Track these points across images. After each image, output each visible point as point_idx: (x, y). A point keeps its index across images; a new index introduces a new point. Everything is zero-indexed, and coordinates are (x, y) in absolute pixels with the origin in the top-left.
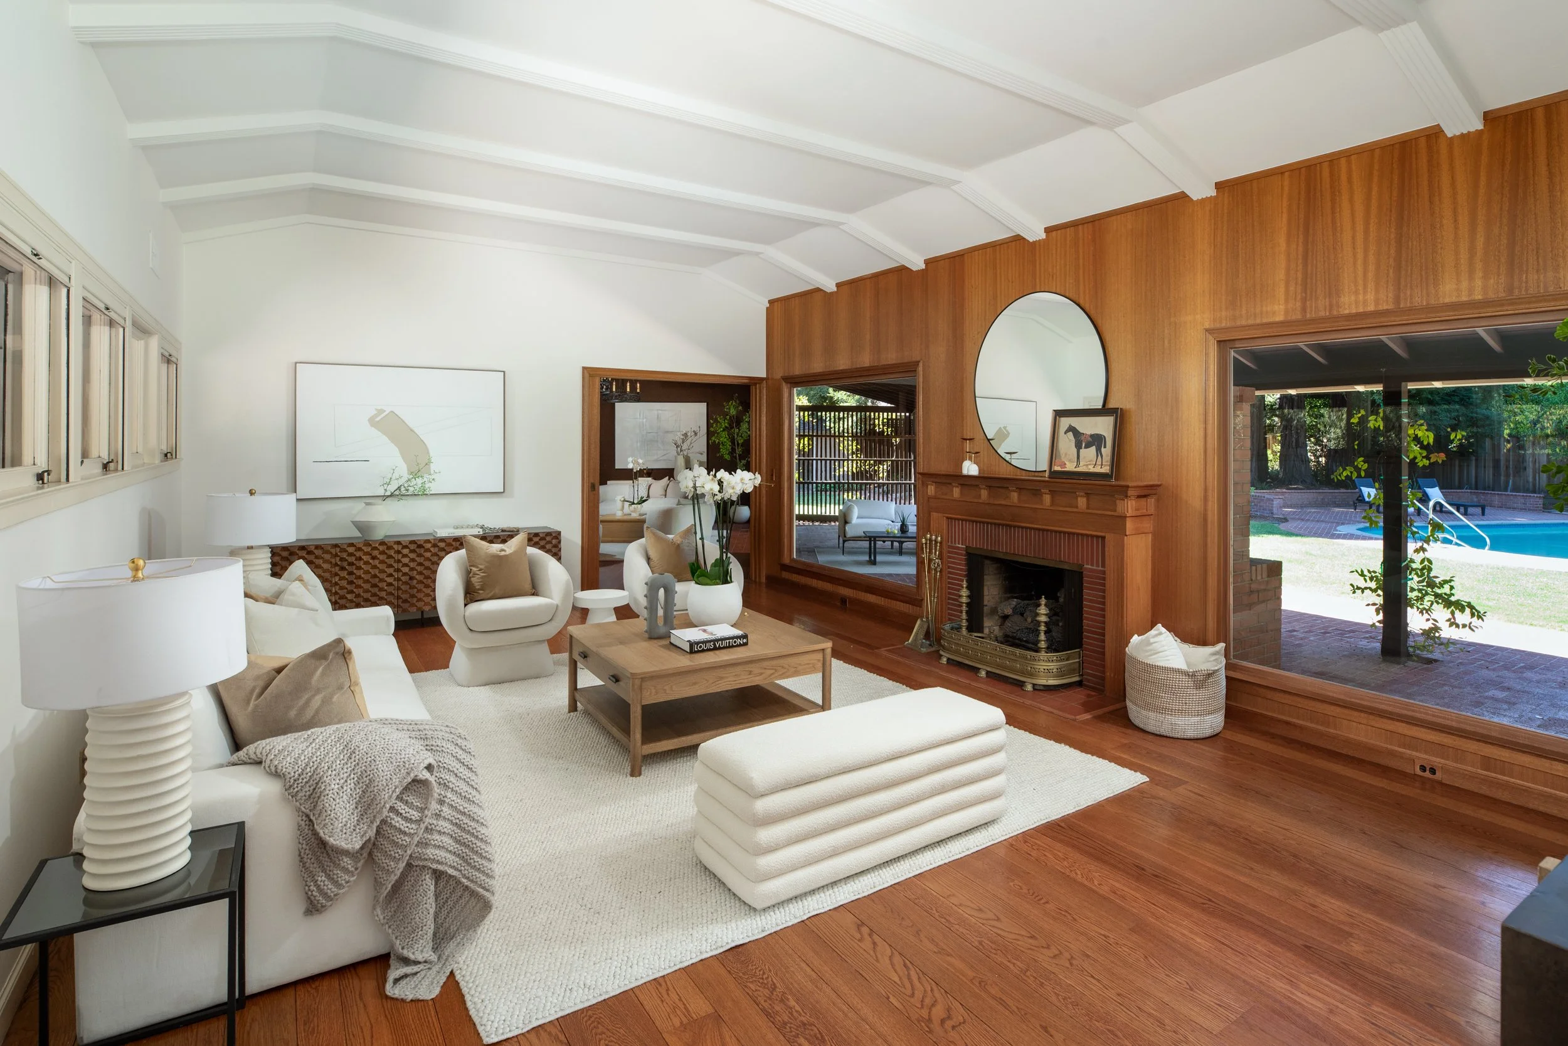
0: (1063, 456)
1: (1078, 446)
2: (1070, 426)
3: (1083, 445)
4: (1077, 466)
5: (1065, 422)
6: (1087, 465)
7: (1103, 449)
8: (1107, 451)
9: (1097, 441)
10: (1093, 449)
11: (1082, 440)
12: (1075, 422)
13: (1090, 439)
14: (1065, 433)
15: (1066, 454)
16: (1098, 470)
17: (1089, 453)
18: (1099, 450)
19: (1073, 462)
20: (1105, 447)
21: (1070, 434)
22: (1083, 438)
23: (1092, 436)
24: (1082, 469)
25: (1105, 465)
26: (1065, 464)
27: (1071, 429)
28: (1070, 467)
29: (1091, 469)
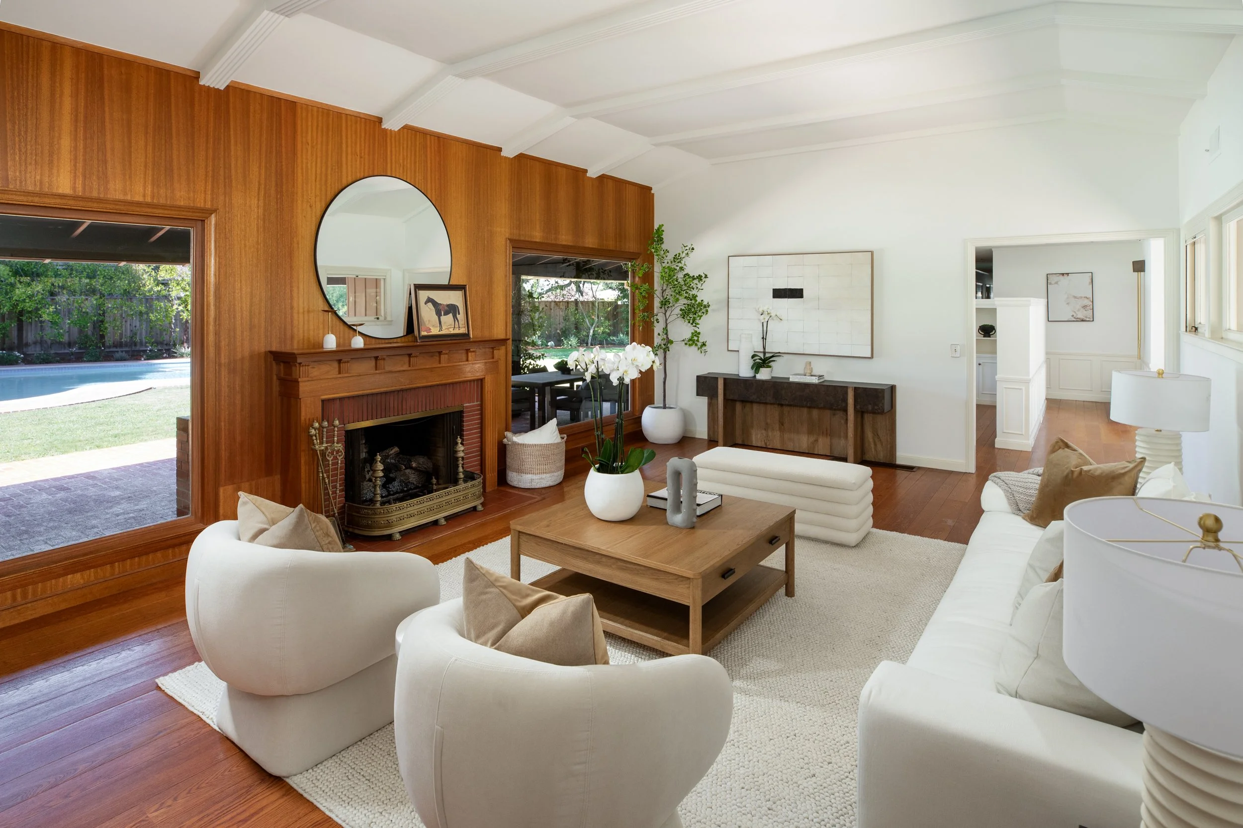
0: (427, 323)
1: (439, 314)
2: (429, 298)
3: (443, 313)
4: (441, 329)
5: (424, 295)
6: (448, 329)
7: (458, 316)
8: (461, 317)
9: (452, 309)
10: (451, 315)
11: (440, 310)
12: (433, 294)
13: (446, 308)
14: (426, 303)
15: (429, 321)
16: (457, 331)
17: (448, 319)
18: (455, 317)
19: (436, 327)
20: (459, 314)
21: (430, 305)
22: (441, 307)
23: (448, 306)
24: (444, 332)
25: (462, 328)
26: (430, 329)
27: (429, 300)
28: (435, 331)
29: (452, 331)
